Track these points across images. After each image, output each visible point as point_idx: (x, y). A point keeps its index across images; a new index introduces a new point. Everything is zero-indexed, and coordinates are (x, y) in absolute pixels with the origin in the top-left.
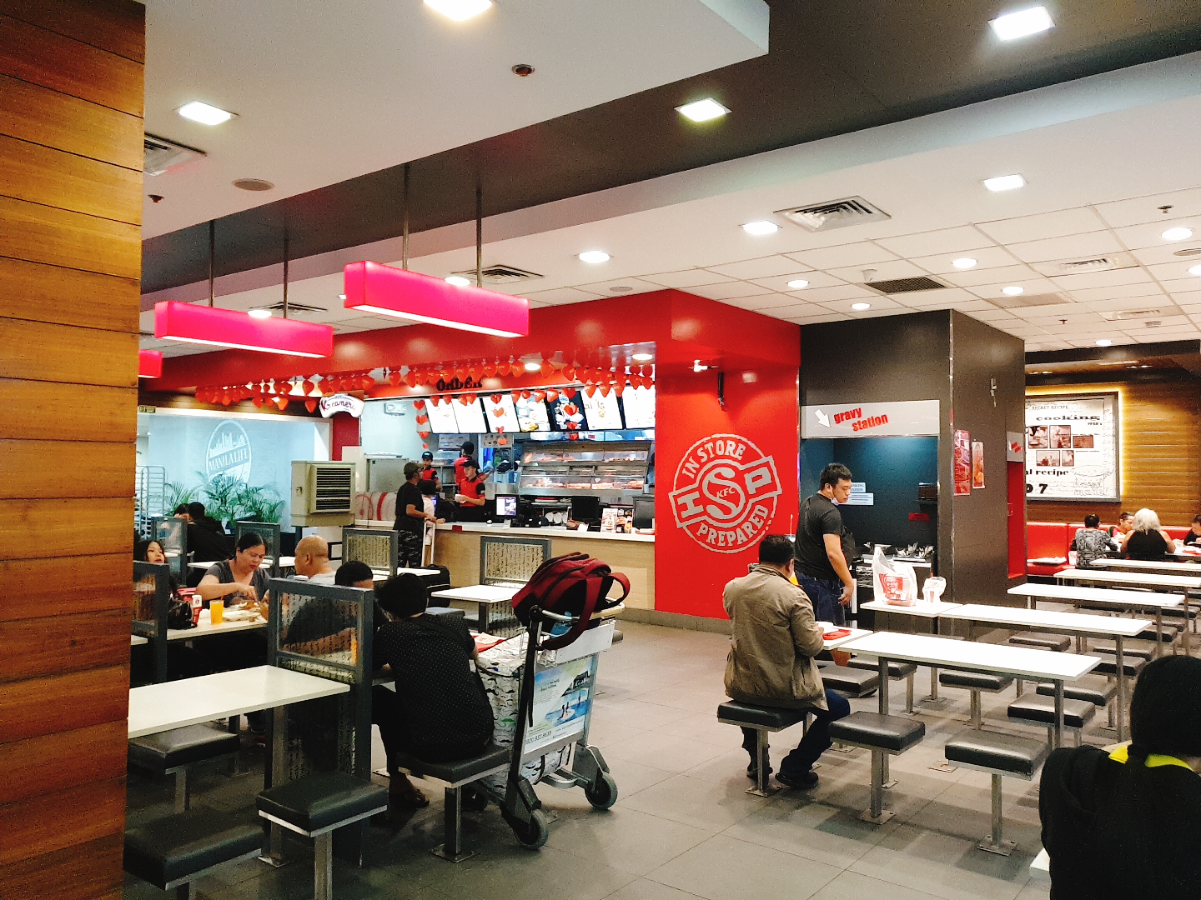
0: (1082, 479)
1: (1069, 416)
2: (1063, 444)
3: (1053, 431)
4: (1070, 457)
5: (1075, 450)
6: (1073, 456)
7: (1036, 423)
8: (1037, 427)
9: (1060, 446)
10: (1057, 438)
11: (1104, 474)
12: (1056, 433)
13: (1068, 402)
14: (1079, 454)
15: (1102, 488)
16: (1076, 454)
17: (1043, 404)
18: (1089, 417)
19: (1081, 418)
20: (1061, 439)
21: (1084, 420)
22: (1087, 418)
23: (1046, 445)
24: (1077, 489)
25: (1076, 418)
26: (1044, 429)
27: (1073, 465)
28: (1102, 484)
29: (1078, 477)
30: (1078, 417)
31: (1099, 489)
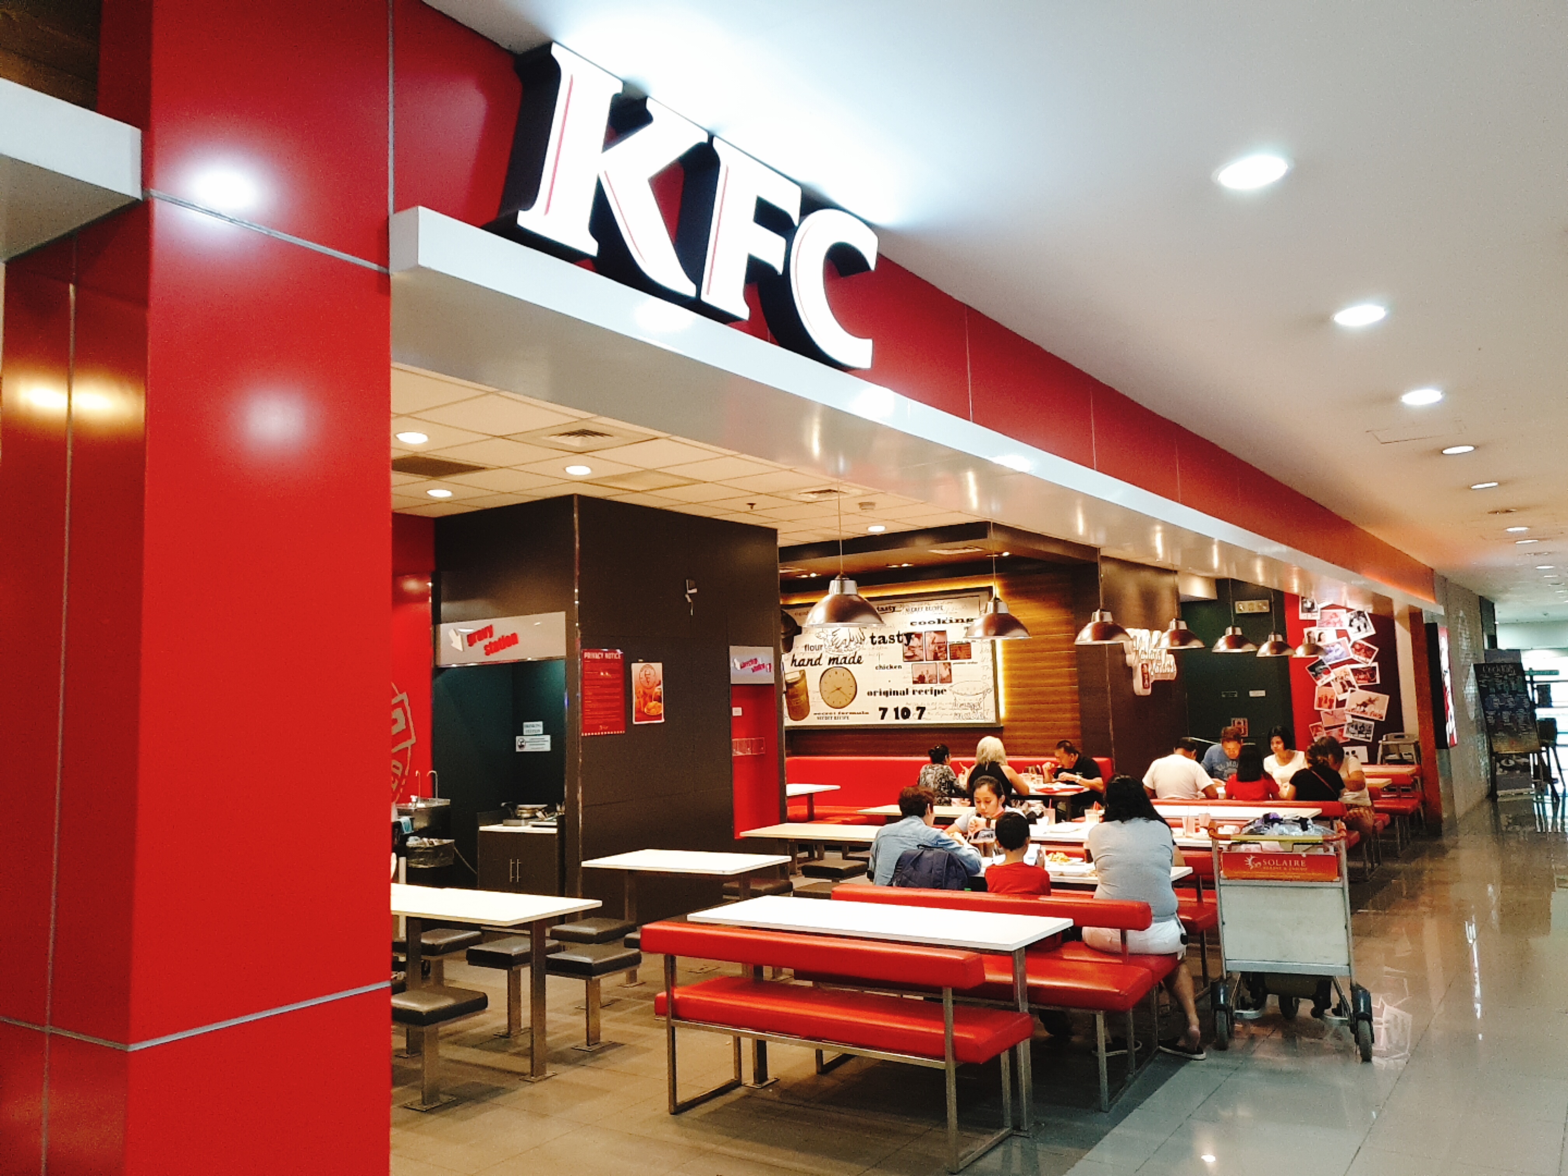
0: (961, 700)
1: (945, 619)
2: (939, 655)
3: (928, 639)
4: (947, 672)
5: (952, 662)
6: (950, 670)
7: (911, 629)
8: (912, 634)
9: (936, 658)
10: (932, 647)
11: (983, 693)
12: (931, 641)
13: (942, 601)
14: (958, 667)
15: (982, 711)
16: (953, 667)
17: (916, 605)
18: (965, 620)
19: (957, 621)
20: (937, 648)
21: (959, 624)
22: (963, 621)
23: (921, 657)
24: (958, 712)
25: (951, 621)
26: (919, 636)
27: (951, 682)
28: (982, 705)
29: (958, 697)
30: (954, 621)
31: (979, 711)
